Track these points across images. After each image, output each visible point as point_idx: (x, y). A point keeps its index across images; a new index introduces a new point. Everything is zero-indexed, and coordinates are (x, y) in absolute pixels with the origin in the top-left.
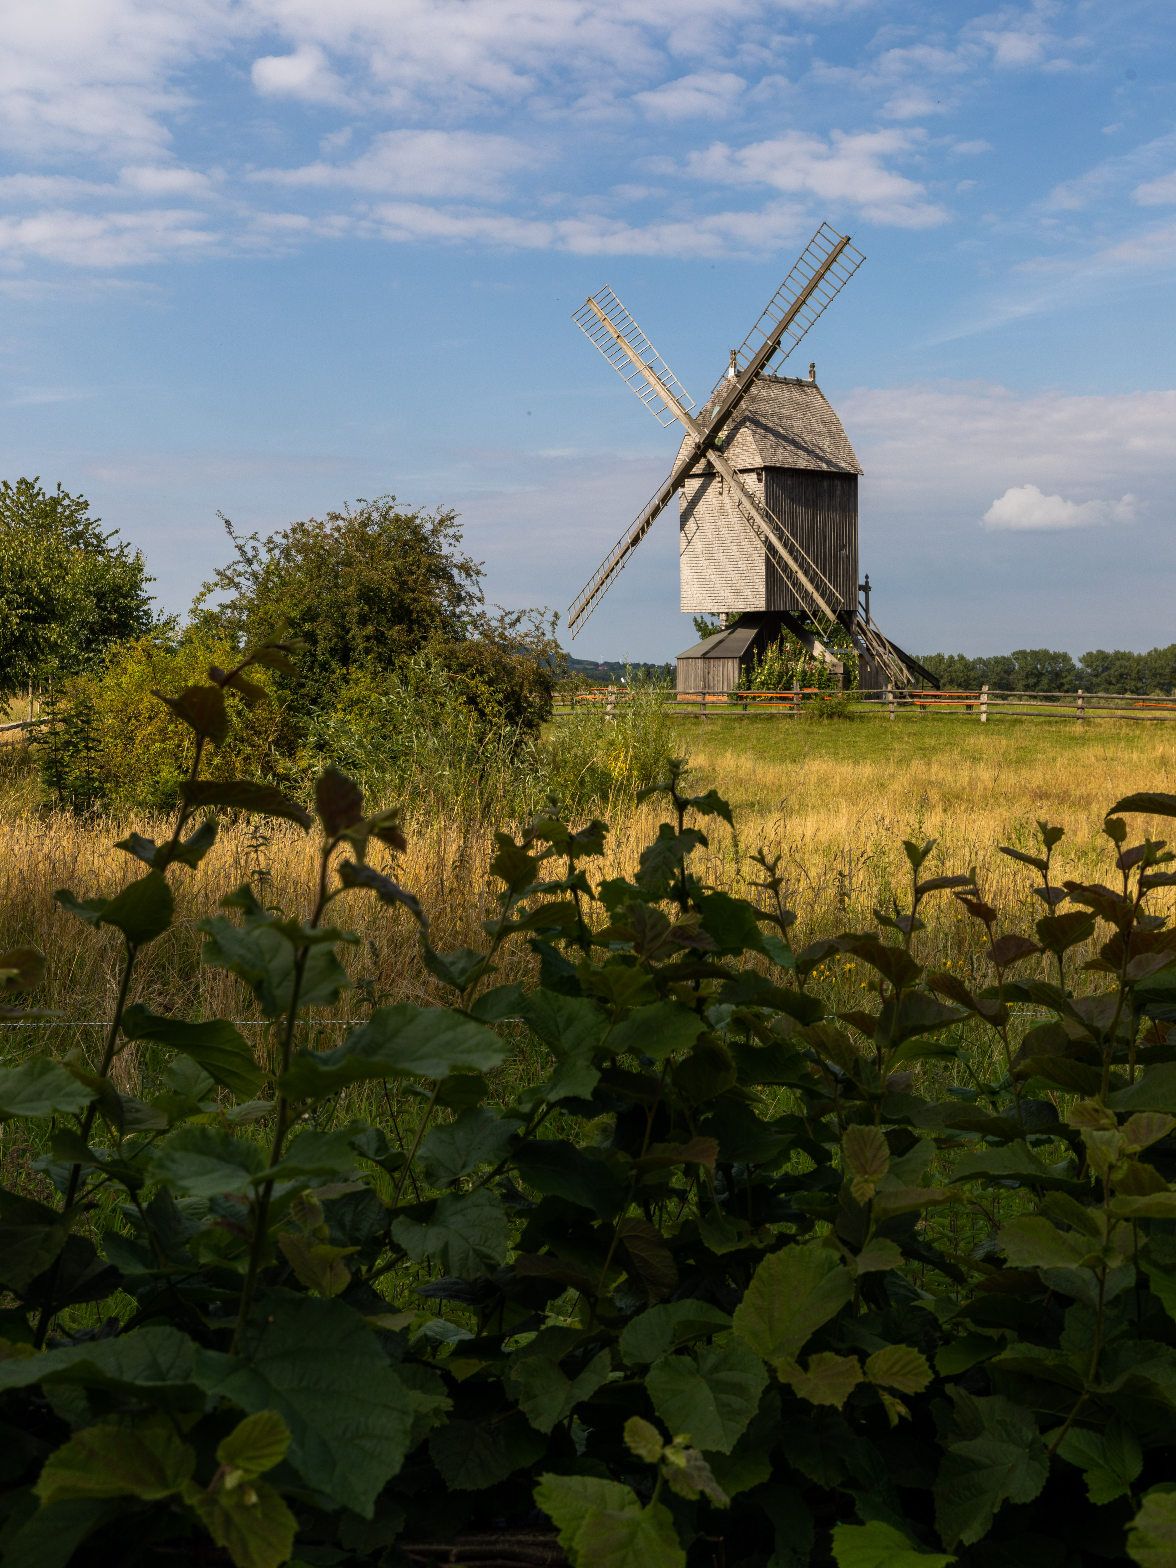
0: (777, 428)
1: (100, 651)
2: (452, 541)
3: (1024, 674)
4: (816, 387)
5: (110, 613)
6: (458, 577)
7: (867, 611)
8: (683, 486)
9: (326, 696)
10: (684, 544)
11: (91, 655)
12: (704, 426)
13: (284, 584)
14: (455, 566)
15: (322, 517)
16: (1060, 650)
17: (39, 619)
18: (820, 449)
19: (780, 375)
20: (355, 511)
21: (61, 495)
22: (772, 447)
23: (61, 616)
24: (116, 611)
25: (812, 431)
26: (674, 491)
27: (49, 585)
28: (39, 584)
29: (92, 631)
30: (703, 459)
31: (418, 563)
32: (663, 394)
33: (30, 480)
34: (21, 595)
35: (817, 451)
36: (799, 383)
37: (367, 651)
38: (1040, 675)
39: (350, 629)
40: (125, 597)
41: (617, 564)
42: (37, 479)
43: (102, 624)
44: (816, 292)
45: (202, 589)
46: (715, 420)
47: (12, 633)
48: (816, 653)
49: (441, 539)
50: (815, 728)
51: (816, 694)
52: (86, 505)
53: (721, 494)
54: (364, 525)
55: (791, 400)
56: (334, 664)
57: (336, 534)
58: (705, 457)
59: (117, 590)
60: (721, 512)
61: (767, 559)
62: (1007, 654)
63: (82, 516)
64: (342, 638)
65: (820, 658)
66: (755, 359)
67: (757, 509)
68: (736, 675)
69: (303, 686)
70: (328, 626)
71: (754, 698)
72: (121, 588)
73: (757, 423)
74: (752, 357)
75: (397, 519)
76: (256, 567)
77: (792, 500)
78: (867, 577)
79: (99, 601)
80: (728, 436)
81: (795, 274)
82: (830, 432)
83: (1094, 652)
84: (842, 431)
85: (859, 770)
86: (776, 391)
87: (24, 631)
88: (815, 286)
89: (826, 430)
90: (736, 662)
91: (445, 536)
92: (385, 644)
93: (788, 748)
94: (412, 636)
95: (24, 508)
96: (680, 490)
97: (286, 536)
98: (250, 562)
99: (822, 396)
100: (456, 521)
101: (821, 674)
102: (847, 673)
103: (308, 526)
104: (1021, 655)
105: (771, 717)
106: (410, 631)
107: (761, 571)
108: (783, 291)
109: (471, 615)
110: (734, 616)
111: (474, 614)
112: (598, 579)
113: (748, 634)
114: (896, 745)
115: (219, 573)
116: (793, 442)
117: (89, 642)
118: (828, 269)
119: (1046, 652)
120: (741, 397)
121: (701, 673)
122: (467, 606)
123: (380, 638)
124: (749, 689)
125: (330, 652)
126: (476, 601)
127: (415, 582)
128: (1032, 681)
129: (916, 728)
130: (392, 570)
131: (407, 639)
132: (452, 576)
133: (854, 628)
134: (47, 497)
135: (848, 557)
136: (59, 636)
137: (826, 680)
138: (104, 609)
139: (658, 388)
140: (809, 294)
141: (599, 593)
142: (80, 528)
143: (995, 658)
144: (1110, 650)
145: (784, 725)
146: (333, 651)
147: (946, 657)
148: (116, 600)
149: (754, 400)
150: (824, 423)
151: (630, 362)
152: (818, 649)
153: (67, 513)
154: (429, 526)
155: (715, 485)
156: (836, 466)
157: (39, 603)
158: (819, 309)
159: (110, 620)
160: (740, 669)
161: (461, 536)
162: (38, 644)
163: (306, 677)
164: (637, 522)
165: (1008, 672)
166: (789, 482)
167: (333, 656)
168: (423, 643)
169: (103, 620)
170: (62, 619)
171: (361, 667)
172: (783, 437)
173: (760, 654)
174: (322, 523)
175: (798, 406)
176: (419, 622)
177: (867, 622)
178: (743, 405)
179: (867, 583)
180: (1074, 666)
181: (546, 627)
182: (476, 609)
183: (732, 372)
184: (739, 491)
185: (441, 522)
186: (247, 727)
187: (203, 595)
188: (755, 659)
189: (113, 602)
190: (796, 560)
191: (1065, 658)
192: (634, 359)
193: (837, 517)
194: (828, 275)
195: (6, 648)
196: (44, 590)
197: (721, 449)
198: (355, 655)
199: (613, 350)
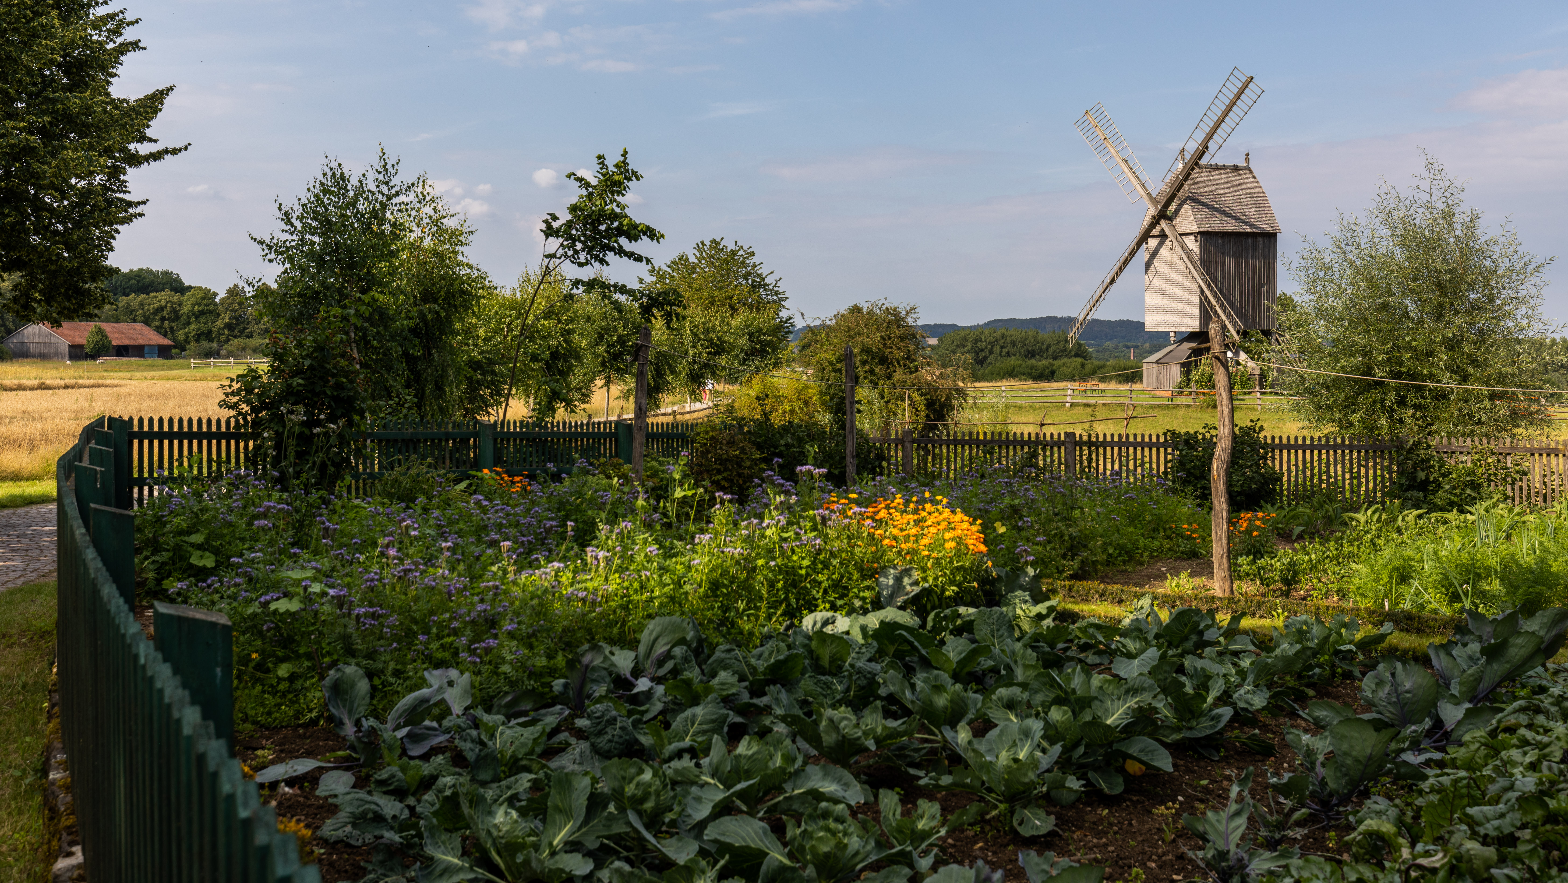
0: (1212, 203)
8: (1147, 243)
10: (1147, 283)
11: (746, 367)
18: (1246, 216)
21: (738, 248)
23: (728, 350)
27: (722, 335)
28: (717, 335)
30: (1158, 226)
31: (895, 332)
32: (1133, 180)
33: (718, 240)
34: (708, 341)
35: (1244, 218)
41: (1101, 297)
42: (722, 239)
44: (1231, 114)
47: (703, 361)
48: (1239, 360)
52: (753, 253)
53: (1171, 249)
55: (1227, 181)
60: (1171, 262)
61: (1200, 296)
63: (750, 261)
65: (1243, 363)
67: (1194, 263)
68: (1178, 376)
73: (1196, 201)
77: (1223, 253)
82: (1255, 203)
84: (1267, 201)
86: (1216, 176)
87: (709, 360)
88: (1230, 109)
90: (1179, 366)
95: (714, 259)
96: (1144, 246)
107: (1197, 306)
108: (1209, 113)
110: (1180, 334)
113: (1189, 347)
116: (1224, 213)
118: (1239, 98)
124: (1186, 386)
130: (880, 338)
133: (1272, 342)
134: (729, 250)
135: (1268, 292)
137: (1247, 379)
139: (1130, 175)
142: (749, 269)
149: (1194, 183)
150: (1252, 197)
151: (1112, 156)
152: (1241, 357)
153: (741, 259)
156: (1258, 228)
159: (756, 348)
160: (1182, 371)
164: (1115, 268)
166: (1220, 241)
170: (728, 352)
171: (863, 386)
172: (1216, 210)
173: (1196, 361)
175: (1232, 185)
178: (1186, 187)
184: (1181, 248)
185: (911, 309)
188: (1193, 365)
192: (1115, 154)
193: (1259, 263)
194: (1239, 102)
195: (701, 369)
196: (719, 338)
197: (1170, 219)
198: (860, 380)
199: (1101, 148)
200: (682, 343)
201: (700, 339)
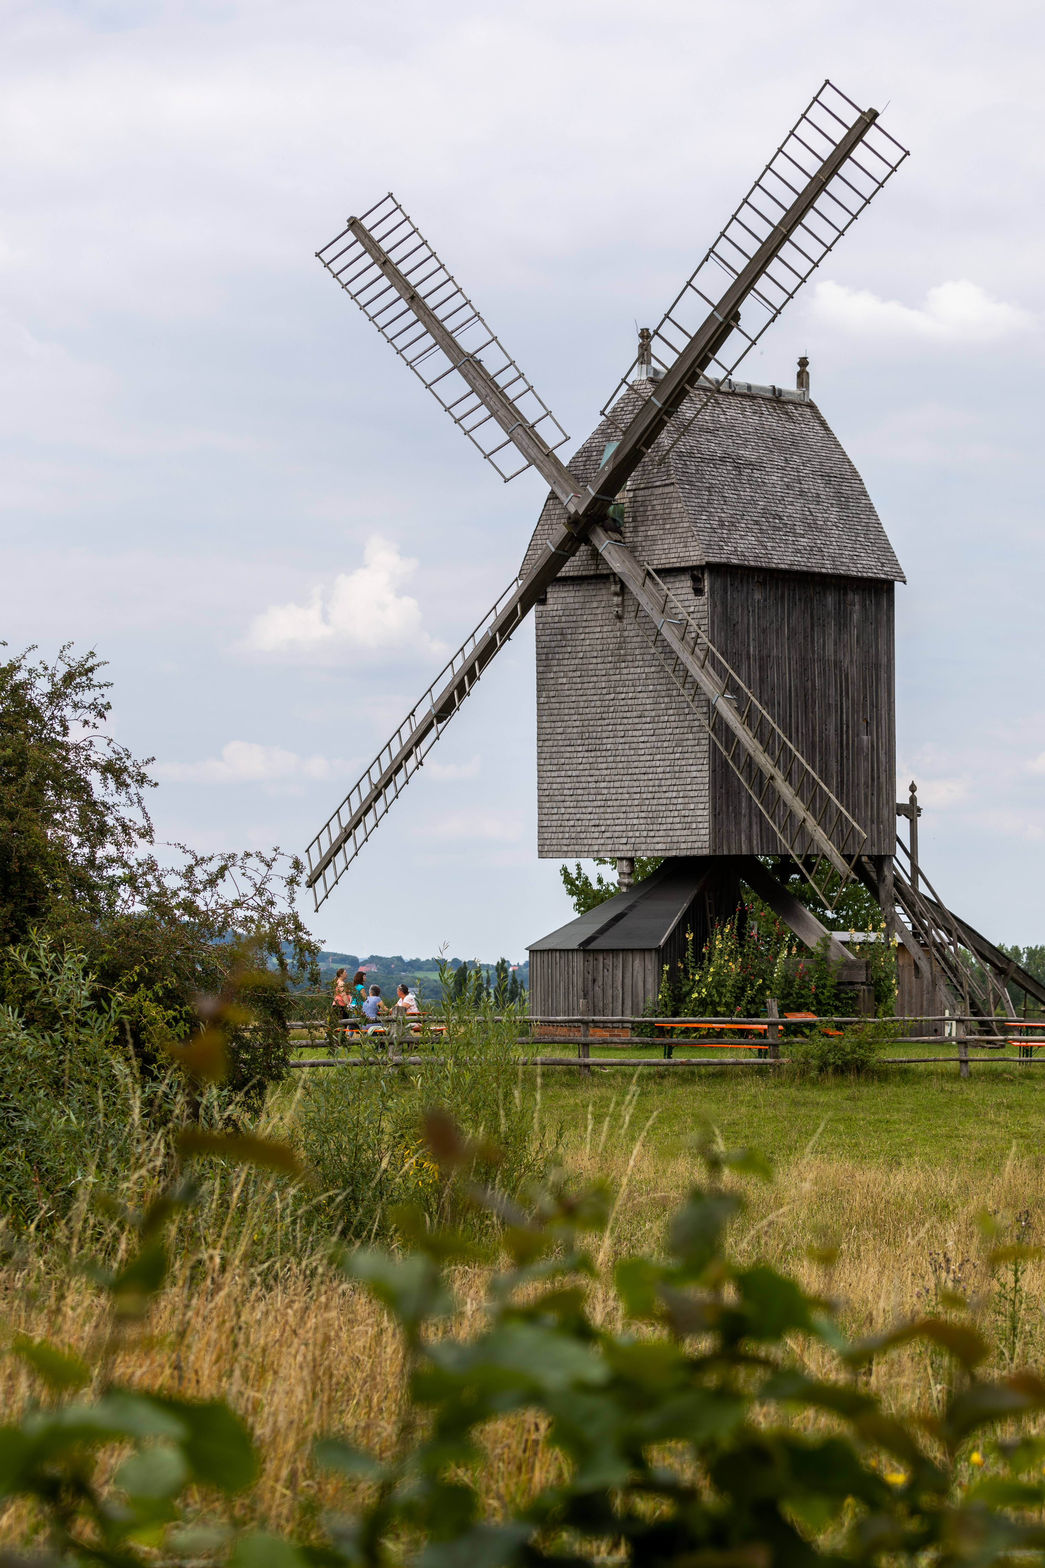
2: (91, 716)
6: (101, 788)
7: (912, 856)
8: (543, 602)
14: (95, 765)
22: (721, 524)
25: (801, 493)
26: (524, 613)
35: (814, 533)
41: (407, 756)
46: (609, 470)
48: (810, 941)
49: (68, 712)
50: (812, 1094)
51: (811, 1026)
55: (760, 430)
58: (589, 542)
60: (620, 653)
61: (714, 749)
65: (820, 950)
66: (687, 350)
67: (695, 648)
71: (686, 1032)
74: (682, 343)
77: (763, 632)
78: (913, 788)
80: (634, 501)
82: (838, 495)
84: (864, 492)
85: (899, 1178)
86: (731, 412)
89: (830, 491)
91: (76, 706)
99: (823, 425)
100: (97, 677)
101: (822, 983)
102: (874, 983)
105: (722, 1071)
107: (699, 773)
109: (125, 865)
110: (644, 865)
111: (132, 862)
114: (971, 1128)
118: (834, 172)
120: (661, 425)
121: (578, 981)
122: (117, 844)
124: (675, 1014)
126: (135, 836)
129: (1011, 1093)
132: (88, 785)
149: (685, 429)
150: (826, 479)
152: (815, 933)
155: (608, 599)
156: (850, 564)
161: (108, 707)
164: (450, 673)
173: (699, 943)
177: (914, 877)
178: (664, 439)
179: (913, 799)
181: (277, 888)
182: (139, 852)
183: (641, 374)
188: (689, 953)
190: (768, 749)
197: (620, 528)
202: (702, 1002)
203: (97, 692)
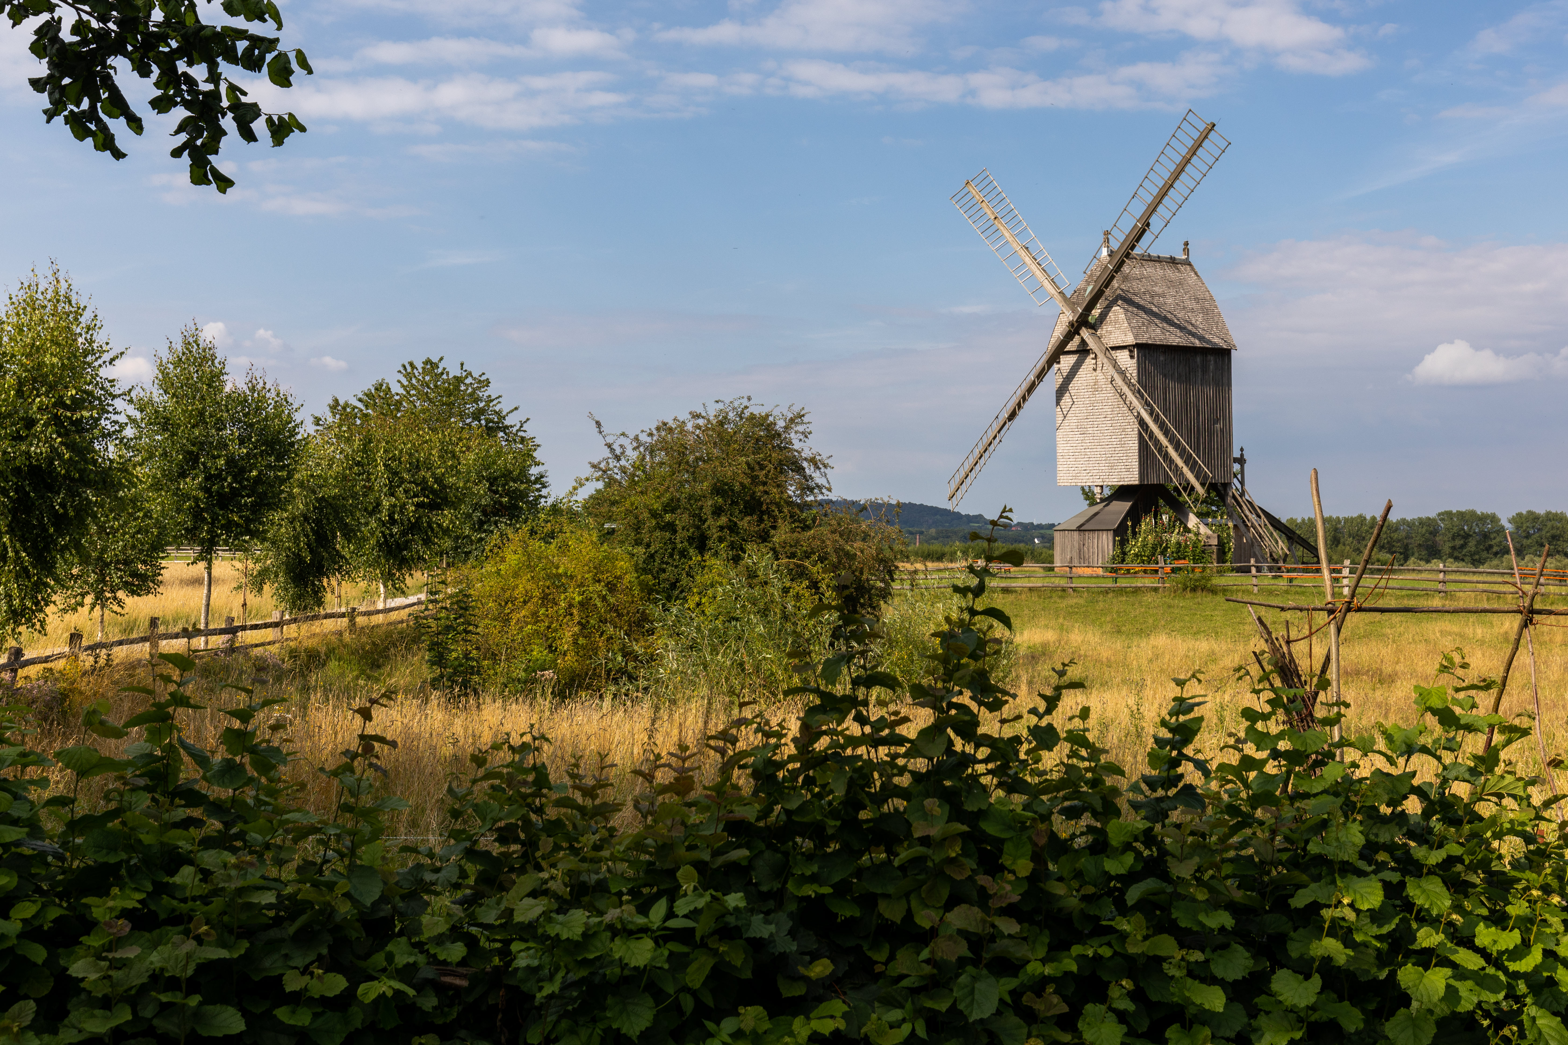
0: (1149, 306)
1: (492, 532)
2: (802, 437)
3: (1450, 535)
4: (1190, 264)
5: (501, 496)
6: (809, 470)
7: (1242, 483)
8: (1059, 363)
9: (685, 581)
10: (1060, 418)
11: (483, 535)
12: (1078, 304)
13: (649, 478)
14: (806, 459)
15: (684, 416)
16: (1489, 510)
17: (434, 506)
18: (1192, 325)
19: (1154, 254)
20: (712, 412)
21: (464, 374)
22: (1143, 324)
23: (453, 503)
24: (507, 494)
25: (1184, 308)
26: (1049, 369)
27: (443, 474)
28: (433, 474)
29: (484, 513)
30: (1077, 337)
31: (769, 458)
32: (1039, 273)
33: (435, 360)
34: (417, 485)
35: (1190, 327)
36: (1173, 261)
37: (721, 540)
38: (1467, 536)
39: (706, 520)
40: (515, 481)
41: (995, 438)
42: (441, 359)
43: (494, 507)
44: (1183, 176)
45: (575, 484)
46: (1088, 299)
47: (409, 520)
48: (1190, 525)
49: (793, 435)
50: (1178, 602)
52: (488, 382)
53: (1095, 370)
54: (721, 424)
55: (1164, 278)
56: (692, 551)
57: (698, 432)
58: (1079, 334)
59: (507, 475)
60: (1095, 388)
61: (1140, 434)
62: (1432, 514)
63: (483, 394)
64: (698, 528)
65: (1195, 529)
66: (1125, 240)
67: (1129, 384)
68: (1111, 547)
69: (664, 571)
70: (685, 516)
72: (511, 472)
73: (1129, 302)
74: (1122, 238)
75: (752, 417)
76: (623, 462)
77: (1165, 376)
78: (1242, 450)
79: (491, 485)
80: (1101, 314)
81: (1163, 159)
82: (1203, 308)
83: (1524, 512)
84: (1216, 307)
86: (1149, 270)
87: (420, 517)
88: (1182, 170)
89: (1199, 306)
90: (1110, 535)
91: (796, 432)
92: (738, 533)
93: (1145, 622)
94: (762, 526)
95: (429, 387)
96: (1056, 366)
97: (651, 435)
98: (618, 458)
99: (1196, 273)
100: (805, 419)
101: (1195, 546)
102: (1221, 545)
103: (672, 424)
104: (1448, 515)
105: (1137, 590)
106: (761, 520)
107: (1133, 445)
108: (1152, 175)
112: (977, 453)
113: (1123, 506)
115: (594, 466)
116: (1165, 319)
117: (481, 523)
118: (1194, 153)
119: (1473, 513)
120: (1113, 277)
121: (1076, 545)
122: (816, 495)
123: (733, 528)
124: (1123, 562)
125: (688, 541)
126: (823, 491)
127: (766, 476)
128: (1458, 542)
130: (745, 466)
131: (757, 529)
132: (804, 469)
133: (1229, 500)
134: (451, 376)
135: (1222, 431)
136: (451, 521)
137: (1200, 554)
138: (496, 492)
139: (1034, 267)
140: (1177, 178)
141: (978, 467)
142: (482, 405)
143: (1420, 519)
144: (1541, 511)
145: (1149, 598)
146: (691, 540)
147: (1368, 518)
148: (507, 484)
149: (1126, 278)
150: (1197, 300)
151: (1007, 242)
152: (1193, 521)
153: (470, 390)
154: (781, 424)
155: (1089, 361)
156: (1209, 342)
157: (433, 491)
158: (1186, 192)
159: (501, 503)
160: (1114, 541)
161: (810, 433)
162: (432, 530)
163: (667, 563)
164: (1014, 398)
165: (1434, 533)
166: (1162, 358)
167: (690, 544)
168: (772, 532)
169: (495, 503)
170: (454, 506)
171: (716, 554)
172: (1155, 315)
173: (1134, 527)
174: (683, 422)
175: (1171, 283)
176: (769, 512)
177: (1242, 495)
178: (1115, 284)
179: (1242, 455)
180: (1503, 527)
182: (823, 497)
183: (1105, 252)
184: (1111, 368)
185: (792, 420)
186: (611, 610)
187: (575, 489)
188: (1129, 531)
189: (504, 486)
190: (1165, 435)
191: (1494, 518)
192: (1010, 239)
193: (1210, 392)
194: (1194, 160)
195: (404, 533)
196: (439, 480)
197: (1094, 327)
198: (710, 543)
199: (991, 231)
200: (370, 489)
201: (402, 481)
202: (1136, 555)
203: (805, 426)
